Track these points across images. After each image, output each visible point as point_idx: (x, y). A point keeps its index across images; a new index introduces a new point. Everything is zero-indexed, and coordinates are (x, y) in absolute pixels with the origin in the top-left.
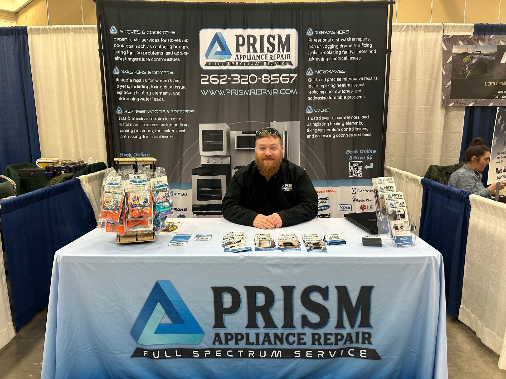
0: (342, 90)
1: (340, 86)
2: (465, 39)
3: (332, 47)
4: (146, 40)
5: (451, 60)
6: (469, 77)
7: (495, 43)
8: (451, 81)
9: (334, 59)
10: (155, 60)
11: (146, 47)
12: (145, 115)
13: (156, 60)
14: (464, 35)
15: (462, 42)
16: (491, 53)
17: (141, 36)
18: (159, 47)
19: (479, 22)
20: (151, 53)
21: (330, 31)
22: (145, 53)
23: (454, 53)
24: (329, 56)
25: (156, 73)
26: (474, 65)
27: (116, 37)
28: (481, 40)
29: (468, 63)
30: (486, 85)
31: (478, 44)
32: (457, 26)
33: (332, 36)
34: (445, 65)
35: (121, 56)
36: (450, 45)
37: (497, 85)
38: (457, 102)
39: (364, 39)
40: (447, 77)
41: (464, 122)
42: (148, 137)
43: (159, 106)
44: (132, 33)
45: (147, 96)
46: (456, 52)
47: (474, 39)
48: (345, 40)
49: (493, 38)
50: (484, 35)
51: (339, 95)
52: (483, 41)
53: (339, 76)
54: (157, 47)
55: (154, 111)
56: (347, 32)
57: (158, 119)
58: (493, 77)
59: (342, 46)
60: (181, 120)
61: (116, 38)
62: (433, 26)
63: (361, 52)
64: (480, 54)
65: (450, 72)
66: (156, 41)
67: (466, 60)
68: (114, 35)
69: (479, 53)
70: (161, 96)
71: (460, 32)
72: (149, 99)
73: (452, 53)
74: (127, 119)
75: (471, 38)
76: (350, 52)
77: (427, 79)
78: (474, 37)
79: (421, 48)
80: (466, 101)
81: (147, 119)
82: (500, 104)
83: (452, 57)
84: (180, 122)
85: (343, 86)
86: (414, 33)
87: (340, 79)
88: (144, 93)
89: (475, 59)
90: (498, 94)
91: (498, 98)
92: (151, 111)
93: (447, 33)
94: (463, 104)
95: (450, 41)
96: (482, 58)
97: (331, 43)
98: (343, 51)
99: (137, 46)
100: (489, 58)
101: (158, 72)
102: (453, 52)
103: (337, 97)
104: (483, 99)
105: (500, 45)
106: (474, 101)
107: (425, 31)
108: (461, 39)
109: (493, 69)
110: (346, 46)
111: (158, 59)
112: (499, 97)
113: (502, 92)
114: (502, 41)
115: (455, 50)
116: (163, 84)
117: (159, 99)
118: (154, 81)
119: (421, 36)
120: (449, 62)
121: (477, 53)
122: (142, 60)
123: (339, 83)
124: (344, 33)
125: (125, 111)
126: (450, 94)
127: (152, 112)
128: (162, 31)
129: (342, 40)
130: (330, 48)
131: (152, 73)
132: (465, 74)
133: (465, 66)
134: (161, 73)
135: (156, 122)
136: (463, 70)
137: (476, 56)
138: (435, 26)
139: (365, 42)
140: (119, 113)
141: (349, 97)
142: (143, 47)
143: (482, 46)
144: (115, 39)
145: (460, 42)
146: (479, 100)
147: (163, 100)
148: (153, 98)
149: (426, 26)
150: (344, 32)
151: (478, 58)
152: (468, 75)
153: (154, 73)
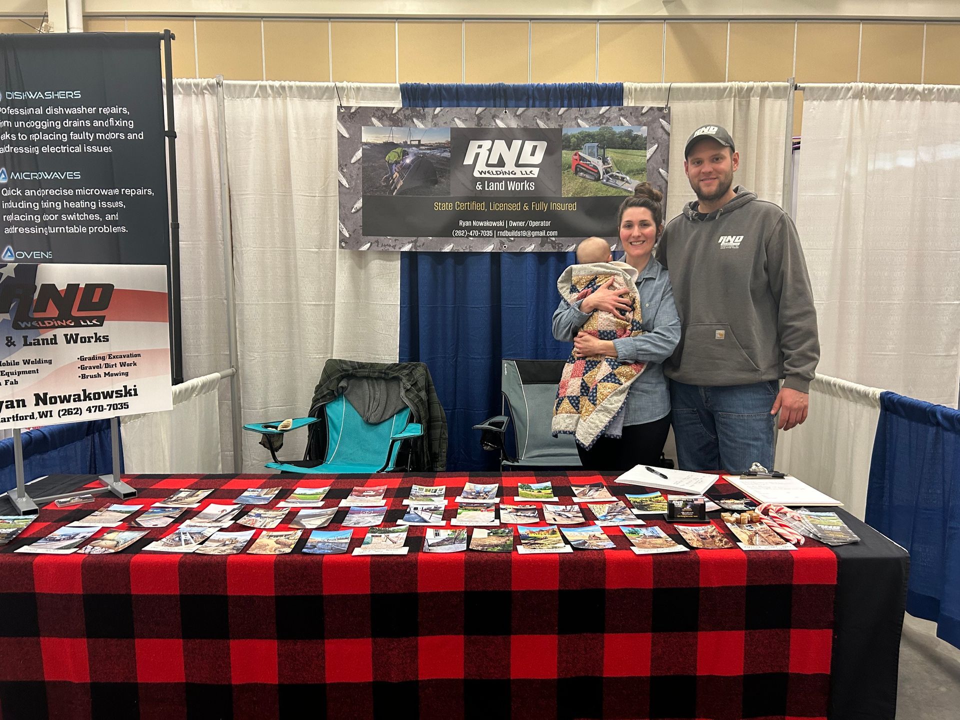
0: (76, 215)
1: (72, 205)
2: (384, 114)
3: (46, 125)
5: (359, 158)
6: (399, 193)
7: (446, 123)
8: (361, 200)
9: (53, 150)
14: (379, 107)
15: (379, 121)
16: (439, 143)
19: (411, 81)
21: (40, 93)
23: (366, 144)
24: (42, 143)
26: (408, 168)
28: (418, 118)
29: (397, 163)
30: (436, 208)
31: (412, 125)
32: (365, 88)
33: (45, 104)
34: (347, 166)
36: (356, 127)
37: (458, 208)
38: (377, 242)
39: (115, 110)
40: (352, 191)
41: (399, 283)
46: (370, 141)
47: (403, 115)
48: (74, 111)
49: (442, 112)
50: (424, 107)
51: (71, 224)
52: (422, 119)
53: (67, 184)
56: (77, 95)
58: (449, 193)
59: (68, 123)
62: (316, 88)
63: (111, 136)
64: (419, 145)
65: (360, 182)
67: (392, 156)
69: (417, 143)
71: (375, 100)
73: (361, 142)
75: (397, 112)
76: (86, 135)
77: (317, 195)
78: (402, 112)
79: (296, 131)
80: (396, 240)
82: (468, 247)
83: (361, 150)
85: (78, 205)
86: (279, 101)
87: (70, 192)
89: (410, 155)
90: (461, 228)
91: (461, 236)
93: (348, 101)
94: (390, 246)
95: (354, 119)
96: (424, 154)
97: (44, 117)
98: (71, 134)
100: (437, 153)
102: (364, 140)
103: (67, 228)
104: (431, 238)
105: (456, 126)
106: (412, 242)
107: (302, 97)
108: (374, 114)
109: (449, 176)
110: (76, 124)
112: (465, 234)
113: (468, 223)
114: (459, 118)
115: (367, 137)
119: (295, 107)
120: (356, 160)
121: (413, 143)
123: (69, 199)
124: (71, 96)
126: (360, 226)
129: (68, 111)
130: (41, 126)
132: (392, 184)
133: (391, 170)
136: (387, 178)
137: (410, 150)
138: (320, 88)
139: (117, 117)
141: (92, 230)
143: (422, 130)
145: (374, 120)
146: (422, 239)
149: (303, 88)
150: (71, 94)
151: (415, 154)
152: (398, 188)
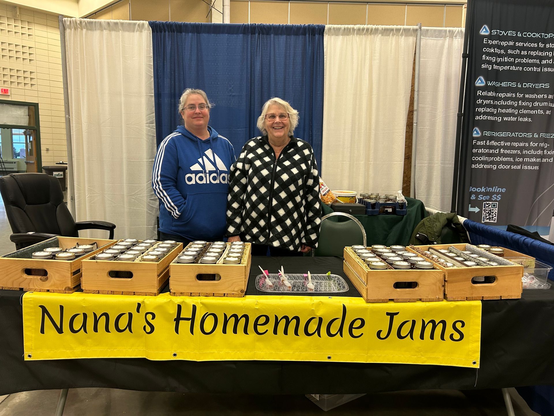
4: (521, 44)
10: (528, 69)
11: (520, 52)
12: (506, 139)
13: (530, 69)
17: (516, 39)
18: (535, 53)
20: (524, 61)
22: (518, 60)
25: (528, 85)
27: (487, 39)
35: (489, 62)
42: (507, 167)
43: (526, 127)
44: (505, 35)
45: (513, 115)
54: (533, 53)
55: (518, 134)
57: (522, 144)
60: (546, 146)
61: (487, 41)
66: (533, 46)
68: (485, 36)
70: (528, 116)
72: (514, 119)
74: (486, 143)
81: (508, 144)
84: (545, 149)
88: (510, 111)
92: (514, 133)
99: (509, 51)
101: (530, 85)
111: (532, 68)
116: (533, 100)
117: (526, 119)
118: (524, 96)
122: (513, 69)
125: (485, 133)
127: (515, 136)
128: (542, 34)
131: (522, 86)
134: (534, 86)
135: (519, 148)
140: (475, 135)
142: (516, 52)
144: (485, 42)
147: (530, 120)
148: (519, 117)
153: (525, 85)
